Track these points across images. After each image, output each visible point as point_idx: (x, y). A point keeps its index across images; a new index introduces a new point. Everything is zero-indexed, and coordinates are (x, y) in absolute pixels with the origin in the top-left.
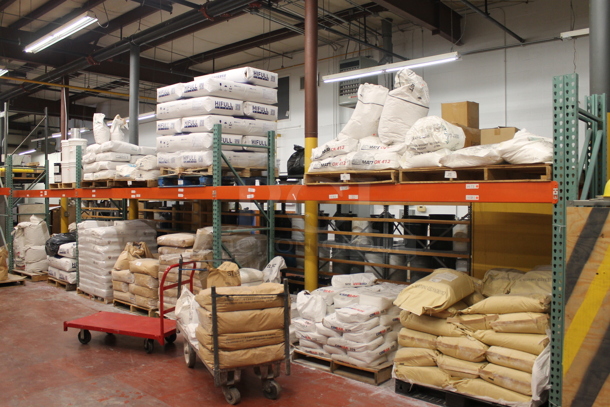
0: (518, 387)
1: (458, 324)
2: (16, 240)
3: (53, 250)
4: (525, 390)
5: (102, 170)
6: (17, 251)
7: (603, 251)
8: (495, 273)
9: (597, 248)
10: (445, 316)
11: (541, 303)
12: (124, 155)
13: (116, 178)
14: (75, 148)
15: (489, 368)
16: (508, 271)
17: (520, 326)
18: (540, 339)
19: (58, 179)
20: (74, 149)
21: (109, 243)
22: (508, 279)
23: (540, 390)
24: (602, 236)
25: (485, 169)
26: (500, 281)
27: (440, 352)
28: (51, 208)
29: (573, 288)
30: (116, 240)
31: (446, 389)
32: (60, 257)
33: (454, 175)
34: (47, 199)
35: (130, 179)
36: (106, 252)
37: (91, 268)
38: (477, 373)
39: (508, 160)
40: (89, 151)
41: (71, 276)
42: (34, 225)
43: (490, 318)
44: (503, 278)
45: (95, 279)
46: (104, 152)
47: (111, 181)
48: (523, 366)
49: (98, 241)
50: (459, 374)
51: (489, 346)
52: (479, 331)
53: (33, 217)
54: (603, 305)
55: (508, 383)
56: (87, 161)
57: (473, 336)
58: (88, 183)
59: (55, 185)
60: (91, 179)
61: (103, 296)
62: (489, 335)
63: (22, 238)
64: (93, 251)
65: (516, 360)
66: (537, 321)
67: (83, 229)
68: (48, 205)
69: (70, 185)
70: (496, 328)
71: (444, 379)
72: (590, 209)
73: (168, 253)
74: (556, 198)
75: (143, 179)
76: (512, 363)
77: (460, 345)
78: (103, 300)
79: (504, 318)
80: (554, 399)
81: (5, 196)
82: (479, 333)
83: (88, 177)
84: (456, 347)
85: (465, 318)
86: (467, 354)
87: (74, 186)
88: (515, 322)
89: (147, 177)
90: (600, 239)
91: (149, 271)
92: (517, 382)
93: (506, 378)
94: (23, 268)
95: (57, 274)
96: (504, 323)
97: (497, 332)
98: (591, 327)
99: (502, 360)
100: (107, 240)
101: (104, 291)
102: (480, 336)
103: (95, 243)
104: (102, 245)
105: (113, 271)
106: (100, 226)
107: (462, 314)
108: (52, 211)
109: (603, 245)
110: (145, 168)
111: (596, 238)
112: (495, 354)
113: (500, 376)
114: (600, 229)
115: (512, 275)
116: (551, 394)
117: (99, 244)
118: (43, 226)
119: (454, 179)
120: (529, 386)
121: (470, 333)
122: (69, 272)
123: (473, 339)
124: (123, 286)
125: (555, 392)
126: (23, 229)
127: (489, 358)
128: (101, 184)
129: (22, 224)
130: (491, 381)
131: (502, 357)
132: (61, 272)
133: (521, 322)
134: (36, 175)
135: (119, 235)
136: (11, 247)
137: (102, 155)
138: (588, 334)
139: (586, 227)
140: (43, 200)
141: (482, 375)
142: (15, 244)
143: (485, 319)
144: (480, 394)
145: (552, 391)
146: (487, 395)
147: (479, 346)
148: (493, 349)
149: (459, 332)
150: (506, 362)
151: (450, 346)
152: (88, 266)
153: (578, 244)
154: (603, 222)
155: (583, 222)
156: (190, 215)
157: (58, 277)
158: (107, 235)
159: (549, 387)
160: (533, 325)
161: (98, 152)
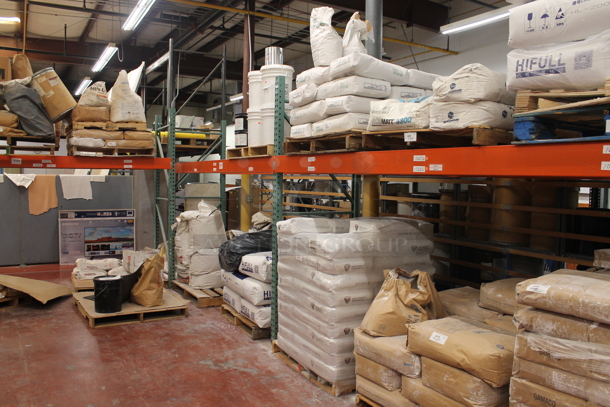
2: (177, 238)
3: (231, 262)
5: (329, 116)
6: (179, 255)
12: (379, 83)
13: (369, 129)
14: (273, 81)
19: (242, 140)
20: (271, 84)
21: (347, 269)
28: (227, 189)
30: (360, 262)
32: (243, 276)
34: (223, 177)
35: (411, 128)
36: (340, 289)
37: (306, 315)
40: (303, 81)
41: (261, 314)
42: (203, 215)
45: (312, 338)
46: (335, 78)
47: (357, 136)
49: (323, 262)
53: (202, 204)
56: (298, 100)
58: (300, 146)
59: (236, 152)
60: (307, 135)
61: (332, 379)
63: (185, 236)
64: (311, 282)
67: (288, 233)
68: (223, 184)
69: (262, 150)
73: (555, 334)
75: (460, 125)
78: (328, 384)
81: (166, 171)
83: (299, 131)
87: (270, 151)
89: (469, 118)
91: (476, 367)
94: (186, 280)
95: (238, 305)
100: (342, 263)
101: (333, 369)
103: (317, 267)
104: (333, 272)
105: (358, 334)
106: (325, 230)
108: (228, 193)
110: (465, 95)
117: (324, 270)
118: (216, 218)
122: (258, 306)
124: (385, 376)
126: (187, 222)
128: (329, 144)
129: (186, 214)
132: (244, 303)
134: (210, 142)
135: (367, 252)
136: (173, 245)
137: (331, 85)
140: (216, 177)
142: (177, 243)
152: (297, 310)
156: (489, 211)
157: (238, 308)
158: (343, 253)
161: (321, 81)
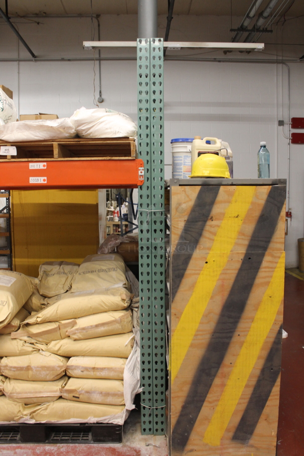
0: (109, 400)
1: (26, 338)
4: (118, 401)
7: (212, 237)
8: (48, 268)
9: (206, 234)
10: (8, 331)
11: (123, 300)
15: (72, 384)
16: (61, 264)
17: (102, 329)
18: (126, 339)
22: (64, 273)
23: (133, 397)
24: (212, 219)
25: (55, 144)
26: (56, 277)
27: (6, 377)
29: (180, 281)
31: (21, 421)
33: (13, 151)
38: (58, 394)
39: (84, 133)
43: (66, 325)
44: (58, 273)
48: (112, 374)
50: (35, 400)
51: (68, 358)
52: (53, 343)
54: (212, 298)
55: (97, 397)
57: (47, 350)
62: (66, 345)
65: (103, 369)
66: (120, 321)
70: (75, 337)
71: (16, 411)
72: (199, 188)
74: (141, 179)
76: (98, 374)
77: (33, 365)
79: (83, 323)
80: (147, 401)
82: (55, 345)
84: (28, 368)
85: (34, 330)
86: (43, 374)
88: (97, 326)
90: (209, 223)
92: (107, 394)
93: (94, 392)
96: (83, 329)
97: (75, 340)
98: (201, 323)
99: (86, 373)
102: (56, 348)
107: (28, 325)
109: (212, 230)
111: (205, 221)
112: (77, 367)
113: (87, 392)
114: (210, 211)
115: (67, 268)
116: (142, 397)
119: (13, 157)
120: (122, 395)
121: (43, 347)
123: (48, 354)
125: (147, 393)
127: (70, 373)
130: (76, 399)
131: (87, 369)
133: (103, 324)
138: (198, 331)
139: (193, 210)
141: (65, 395)
143: (59, 328)
144: (64, 418)
145: (144, 393)
146: (74, 417)
147: (57, 362)
148: (73, 361)
149: (29, 348)
150: (92, 374)
151: (20, 369)
153: (186, 229)
154: (212, 203)
155: (191, 203)
159: (141, 390)
160: (117, 326)
